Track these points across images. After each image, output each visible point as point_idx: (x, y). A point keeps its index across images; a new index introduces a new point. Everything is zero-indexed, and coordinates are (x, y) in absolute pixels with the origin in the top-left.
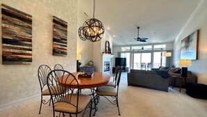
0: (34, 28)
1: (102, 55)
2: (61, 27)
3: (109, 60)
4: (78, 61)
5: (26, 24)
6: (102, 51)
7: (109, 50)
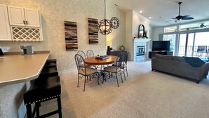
0: (78, 29)
1: (133, 40)
2: (93, 24)
3: (144, 44)
4: (109, 47)
5: (74, 28)
6: (133, 36)
7: (145, 33)
